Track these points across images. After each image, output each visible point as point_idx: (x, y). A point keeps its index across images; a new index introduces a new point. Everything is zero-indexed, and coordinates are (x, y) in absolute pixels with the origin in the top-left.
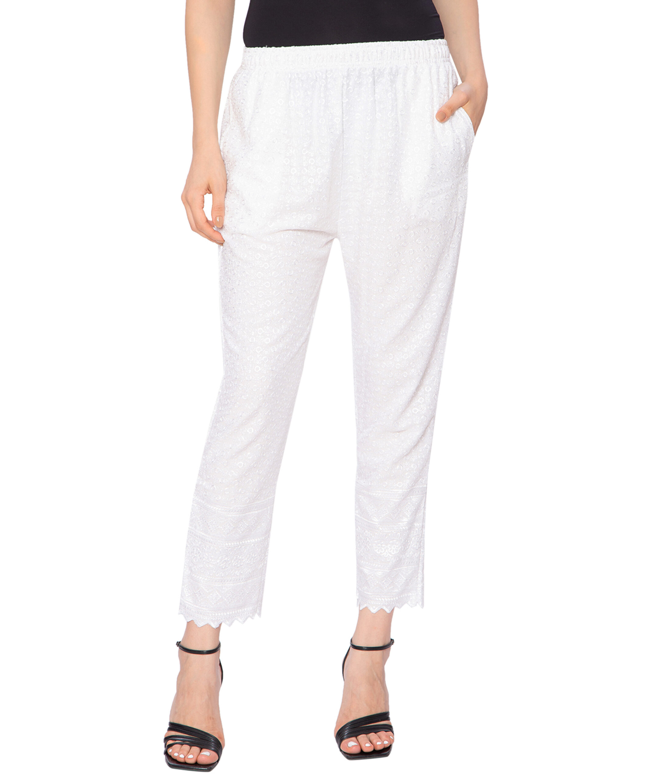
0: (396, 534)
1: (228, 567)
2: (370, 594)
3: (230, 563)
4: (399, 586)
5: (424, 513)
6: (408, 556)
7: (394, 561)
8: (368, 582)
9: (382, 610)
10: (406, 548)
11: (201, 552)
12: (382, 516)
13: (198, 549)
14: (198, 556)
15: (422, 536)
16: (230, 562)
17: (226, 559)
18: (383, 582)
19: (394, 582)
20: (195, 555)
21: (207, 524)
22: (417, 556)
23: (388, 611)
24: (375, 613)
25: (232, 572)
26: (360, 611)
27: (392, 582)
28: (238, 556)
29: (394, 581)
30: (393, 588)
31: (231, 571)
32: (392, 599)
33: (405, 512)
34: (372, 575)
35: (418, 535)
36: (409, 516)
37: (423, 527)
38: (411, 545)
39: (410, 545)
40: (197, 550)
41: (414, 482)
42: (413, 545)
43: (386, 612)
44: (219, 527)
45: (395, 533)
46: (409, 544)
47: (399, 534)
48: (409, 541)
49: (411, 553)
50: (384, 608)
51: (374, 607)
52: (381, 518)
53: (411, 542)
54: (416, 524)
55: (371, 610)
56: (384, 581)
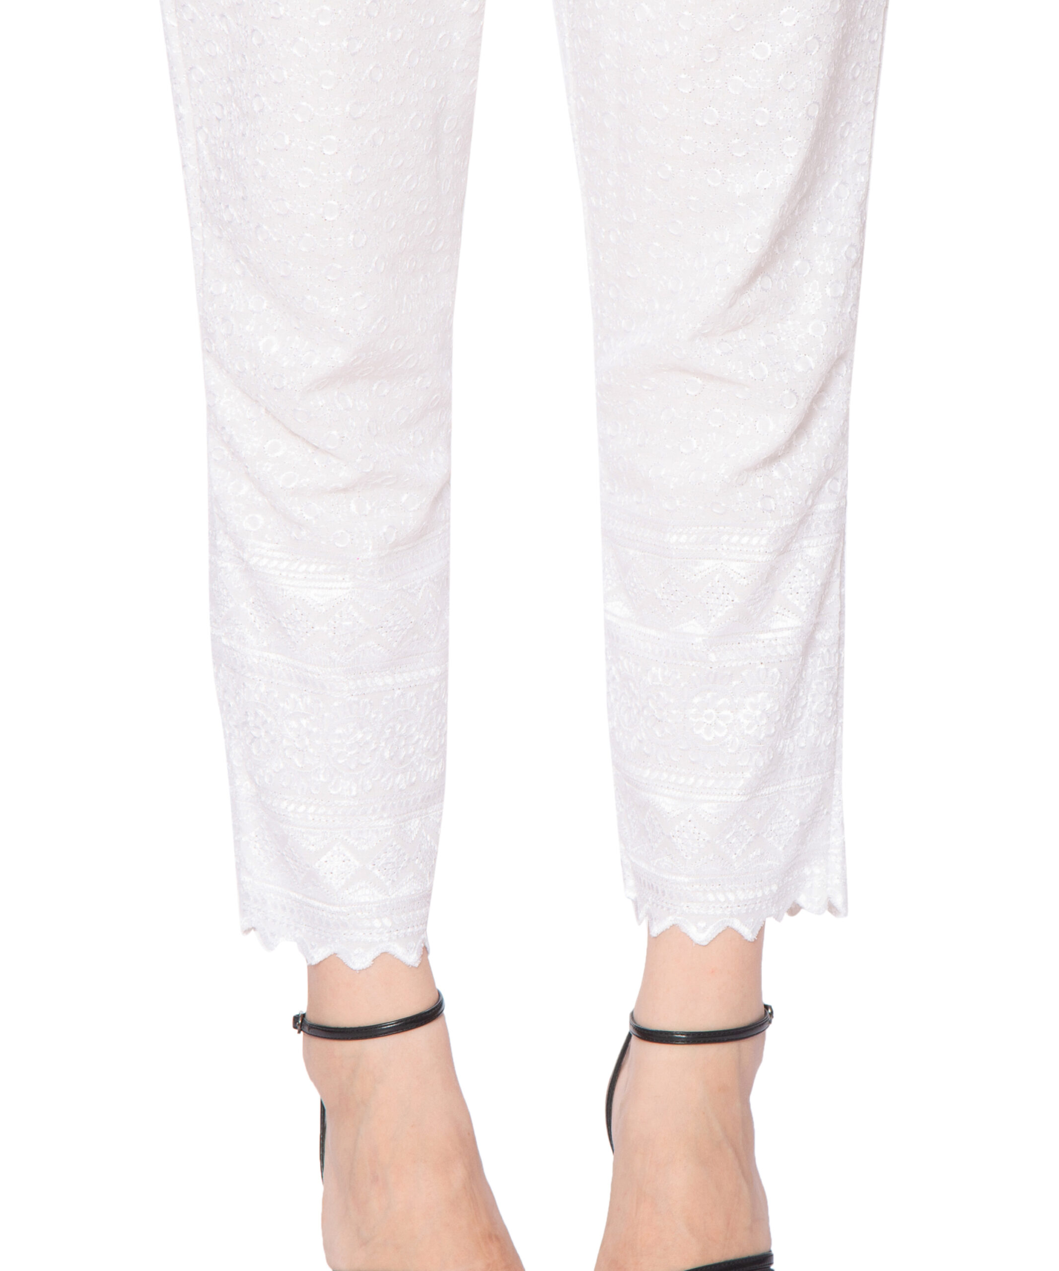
0: (767, 670)
1: (368, 764)
2: (686, 880)
3: (375, 750)
4: (781, 848)
5: (842, 597)
6: (803, 745)
7: (761, 764)
8: (674, 840)
9: (729, 930)
10: (793, 718)
11: (269, 720)
12: (720, 614)
13: (261, 712)
14: (263, 734)
15: (837, 674)
16: (373, 746)
17: (360, 735)
18: (728, 836)
19: (764, 836)
20: (254, 733)
21: (279, 622)
22: (828, 743)
23: (749, 934)
24: (705, 943)
25: (383, 780)
26: (654, 942)
27: (758, 835)
28: (398, 726)
29: (763, 833)
30: (762, 854)
31: (382, 777)
32: (760, 894)
33: (789, 597)
34: (690, 817)
35: (830, 669)
36: (803, 609)
37: (840, 641)
38: (809, 704)
39: (804, 706)
40: (256, 714)
41: (811, 492)
42: (814, 708)
43: (741, 936)
44: (317, 628)
45: (763, 666)
46: (803, 704)
47: (775, 670)
48: (801, 694)
49: (810, 735)
50: (737, 925)
51: (702, 925)
52: (713, 620)
53: (810, 699)
54: (819, 636)
55: (691, 936)
56: (731, 833)
